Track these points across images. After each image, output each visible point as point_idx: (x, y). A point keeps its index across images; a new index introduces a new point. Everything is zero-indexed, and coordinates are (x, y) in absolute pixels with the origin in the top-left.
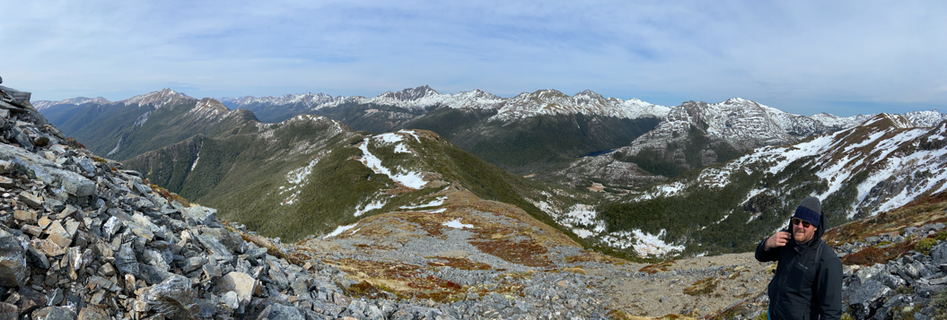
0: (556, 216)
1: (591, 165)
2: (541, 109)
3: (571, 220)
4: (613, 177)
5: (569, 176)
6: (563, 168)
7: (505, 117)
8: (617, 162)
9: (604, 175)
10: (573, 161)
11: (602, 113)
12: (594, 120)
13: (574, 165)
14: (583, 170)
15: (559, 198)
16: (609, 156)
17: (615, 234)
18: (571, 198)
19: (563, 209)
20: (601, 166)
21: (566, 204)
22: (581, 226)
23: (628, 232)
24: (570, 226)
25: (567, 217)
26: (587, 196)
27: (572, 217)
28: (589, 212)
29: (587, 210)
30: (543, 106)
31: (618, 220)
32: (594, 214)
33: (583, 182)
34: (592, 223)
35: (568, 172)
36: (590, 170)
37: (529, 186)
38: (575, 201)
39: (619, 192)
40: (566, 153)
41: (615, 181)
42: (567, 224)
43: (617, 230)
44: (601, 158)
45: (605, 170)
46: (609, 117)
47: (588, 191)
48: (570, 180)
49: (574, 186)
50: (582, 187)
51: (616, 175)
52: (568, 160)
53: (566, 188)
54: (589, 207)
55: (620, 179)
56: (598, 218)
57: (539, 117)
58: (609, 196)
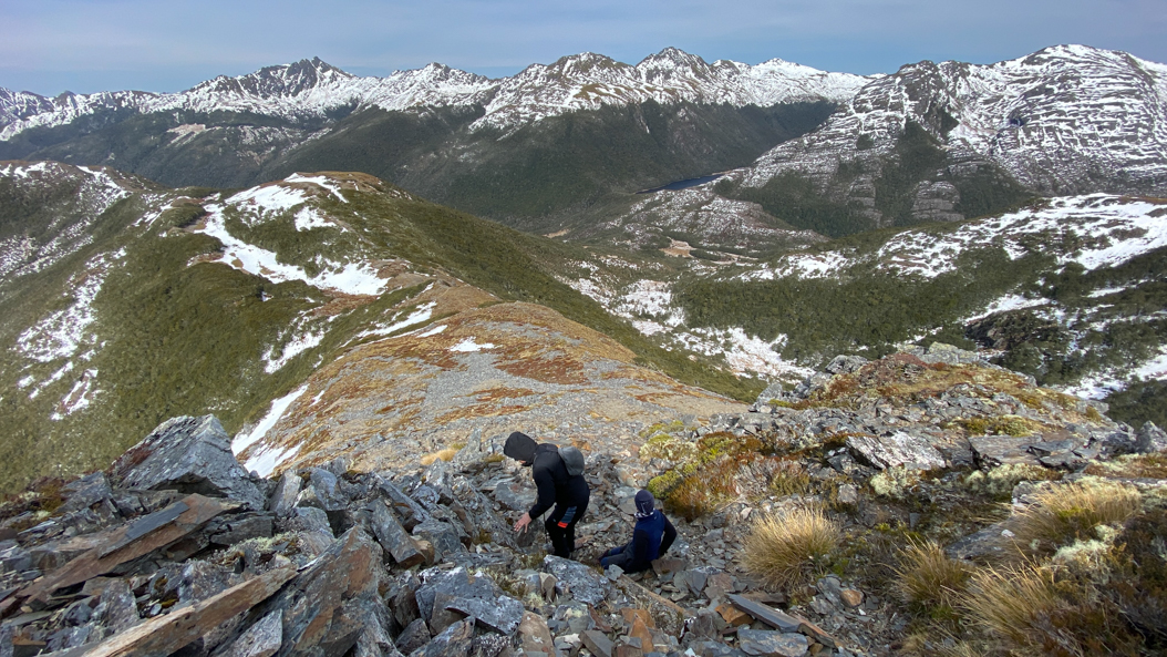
0: (606, 301)
1: (669, 207)
2: (570, 98)
3: (632, 306)
4: (710, 230)
5: (629, 229)
6: (618, 215)
7: (502, 121)
8: (721, 201)
9: (693, 226)
10: (637, 200)
11: (700, 96)
12: (681, 114)
13: (639, 207)
14: (655, 217)
15: (611, 270)
16: (706, 187)
17: (699, 330)
18: (632, 270)
19: (618, 288)
20: (688, 209)
21: (624, 280)
22: (646, 316)
23: (720, 329)
24: (629, 316)
25: (625, 302)
26: (658, 266)
27: (632, 302)
28: (659, 294)
29: (657, 290)
30: (574, 91)
31: (705, 310)
32: (667, 296)
33: (654, 240)
34: (664, 312)
35: (626, 221)
36: (667, 218)
37: (559, 254)
38: (638, 276)
39: (718, 259)
40: (623, 184)
41: (713, 238)
42: (623, 313)
43: (703, 326)
44: (691, 194)
45: (696, 217)
46: (714, 104)
47: (663, 255)
48: (630, 236)
49: (637, 247)
50: (652, 250)
51: (717, 226)
52: (626, 198)
53: (622, 252)
54: (661, 285)
55: (723, 234)
56: (674, 304)
57: (568, 117)
58: (698, 267)
